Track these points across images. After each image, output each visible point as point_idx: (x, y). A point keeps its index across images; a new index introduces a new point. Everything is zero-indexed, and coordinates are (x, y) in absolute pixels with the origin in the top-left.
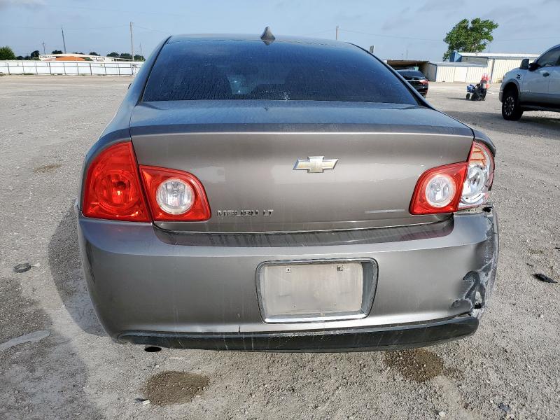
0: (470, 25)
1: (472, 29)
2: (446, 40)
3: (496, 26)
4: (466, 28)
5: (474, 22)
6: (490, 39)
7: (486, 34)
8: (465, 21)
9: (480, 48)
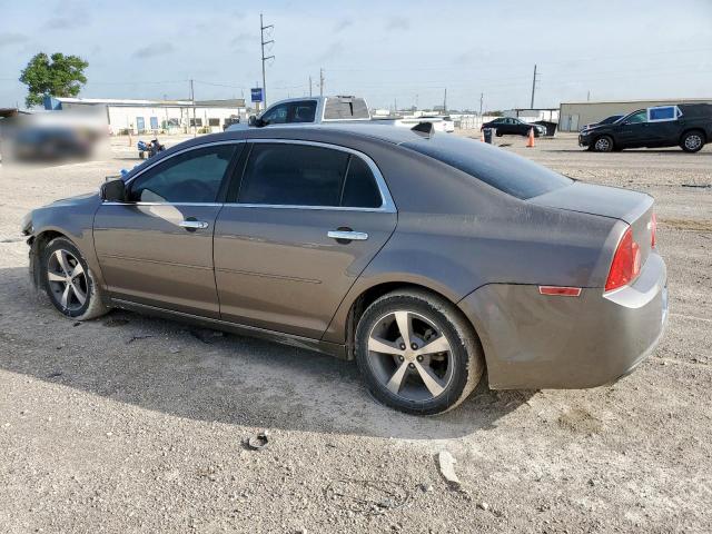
0: (51, 62)
1: (54, 66)
2: (23, 79)
3: (86, 65)
4: (45, 64)
5: (55, 57)
6: (83, 80)
7: (75, 73)
8: (41, 55)
9: (74, 92)
